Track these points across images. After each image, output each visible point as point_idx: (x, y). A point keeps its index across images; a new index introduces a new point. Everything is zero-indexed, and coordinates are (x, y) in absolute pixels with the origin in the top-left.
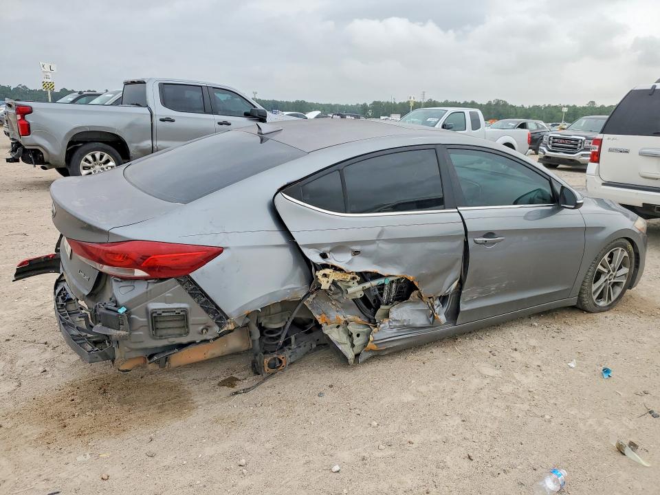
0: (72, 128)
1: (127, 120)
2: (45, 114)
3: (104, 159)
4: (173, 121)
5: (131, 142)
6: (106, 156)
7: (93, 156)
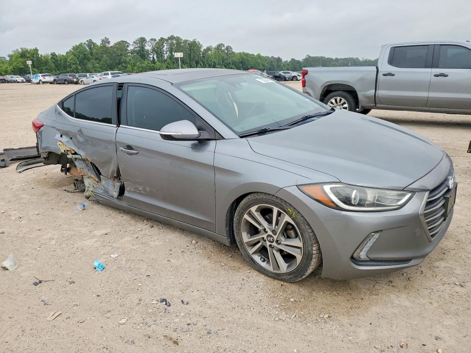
0: (324, 82)
1: (358, 76)
2: (314, 75)
3: (342, 102)
4: (393, 75)
5: (360, 91)
6: (343, 100)
7: (336, 100)
